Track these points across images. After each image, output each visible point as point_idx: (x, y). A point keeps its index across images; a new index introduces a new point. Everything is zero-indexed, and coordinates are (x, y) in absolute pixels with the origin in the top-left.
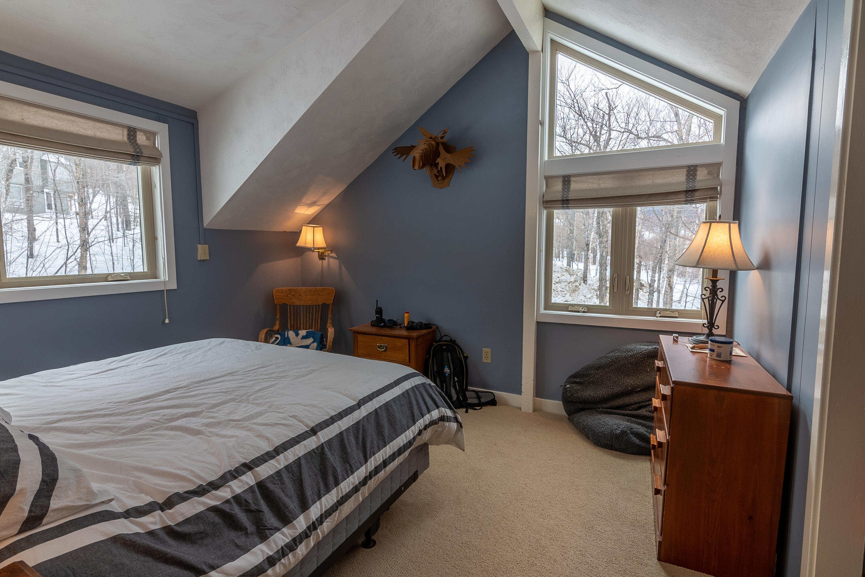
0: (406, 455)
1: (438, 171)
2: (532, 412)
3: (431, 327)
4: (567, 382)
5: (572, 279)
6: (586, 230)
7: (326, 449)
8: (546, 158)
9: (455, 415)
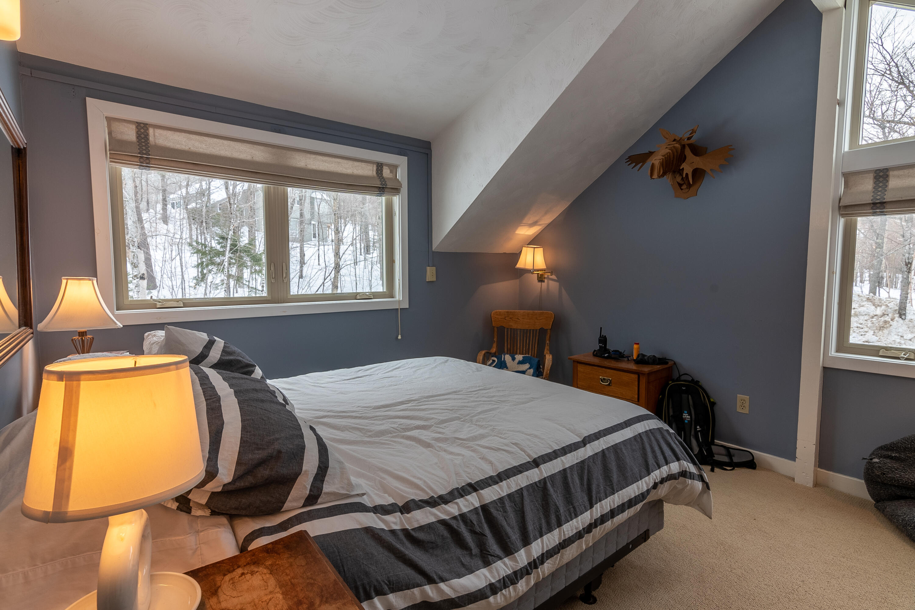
0: (637, 509)
1: (682, 179)
2: (812, 486)
3: (667, 363)
4: (874, 454)
5: (879, 311)
6: (906, 243)
7: (549, 485)
8: (846, 147)
9: (699, 472)
